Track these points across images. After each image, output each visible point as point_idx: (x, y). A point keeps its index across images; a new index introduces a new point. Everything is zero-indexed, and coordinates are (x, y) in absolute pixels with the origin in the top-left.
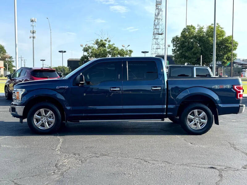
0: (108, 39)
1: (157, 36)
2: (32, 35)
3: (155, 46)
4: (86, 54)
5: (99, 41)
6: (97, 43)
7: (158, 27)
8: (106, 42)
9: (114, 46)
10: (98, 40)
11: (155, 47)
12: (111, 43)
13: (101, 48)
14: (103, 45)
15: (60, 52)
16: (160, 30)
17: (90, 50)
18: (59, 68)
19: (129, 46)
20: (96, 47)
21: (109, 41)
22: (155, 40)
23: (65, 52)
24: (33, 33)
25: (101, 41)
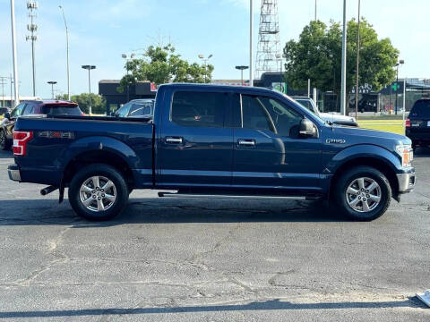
0: (169, 45)
1: (267, 37)
2: (30, 33)
3: (264, 56)
4: (130, 73)
5: (155, 49)
6: (150, 53)
7: (268, 19)
8: (166, 51)
9: (180, 58)
10: (152, 47)
11: (263, 58)
12: (175, 54)
13: (158, 62)
14: (161, 57)
15: (84, 67)
16: (272, 25)
17: (138, 67)
18: (83, 96)
19: (211, 56)
20: (149, 60)
21: (173, 50)
22: (263, 44)
23: (93, 67)
24: (32, 29)
25: (158, 49)
